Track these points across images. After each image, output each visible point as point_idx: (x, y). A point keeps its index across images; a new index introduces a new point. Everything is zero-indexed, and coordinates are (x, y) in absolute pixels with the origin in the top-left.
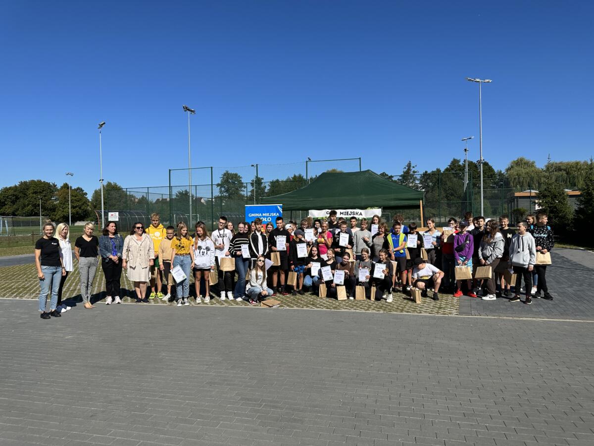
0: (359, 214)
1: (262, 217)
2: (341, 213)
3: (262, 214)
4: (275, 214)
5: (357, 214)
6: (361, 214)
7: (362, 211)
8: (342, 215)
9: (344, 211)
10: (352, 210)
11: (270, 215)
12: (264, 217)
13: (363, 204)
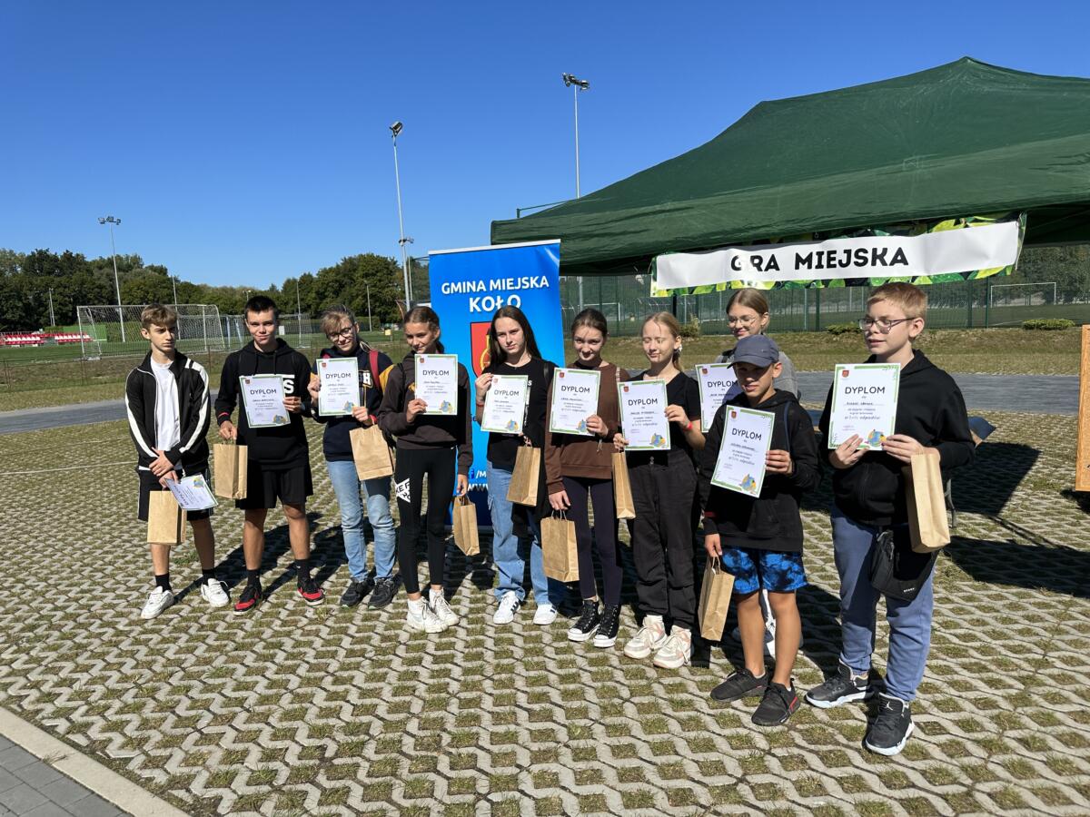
0: (888, 258)
1: (488, 293)
2: (799, 260)
3: (487, 285)
4: (533, 282)
5: (878, 257)
6: (900, 258)
7: (907, 243)
8: (803, 267)
9: (814, 248)
10: (853, 243)
11: (515, 283)
12: (495, 293)
13: (910, 207)
